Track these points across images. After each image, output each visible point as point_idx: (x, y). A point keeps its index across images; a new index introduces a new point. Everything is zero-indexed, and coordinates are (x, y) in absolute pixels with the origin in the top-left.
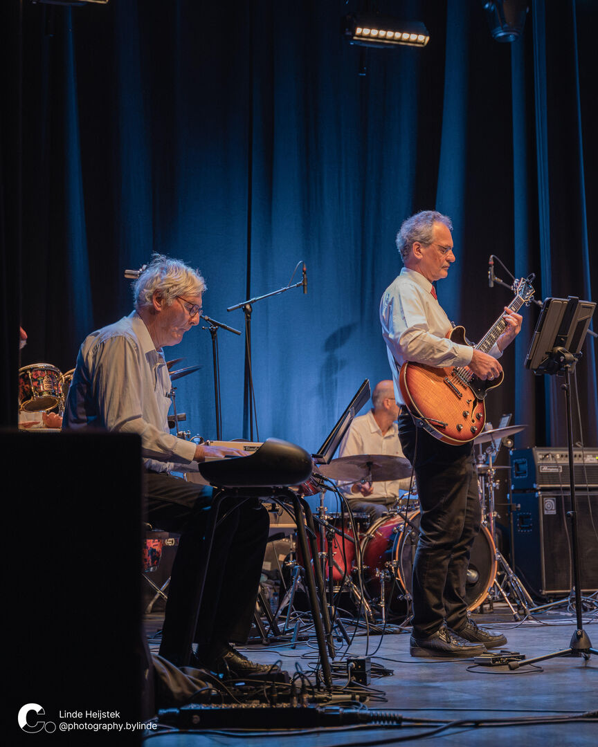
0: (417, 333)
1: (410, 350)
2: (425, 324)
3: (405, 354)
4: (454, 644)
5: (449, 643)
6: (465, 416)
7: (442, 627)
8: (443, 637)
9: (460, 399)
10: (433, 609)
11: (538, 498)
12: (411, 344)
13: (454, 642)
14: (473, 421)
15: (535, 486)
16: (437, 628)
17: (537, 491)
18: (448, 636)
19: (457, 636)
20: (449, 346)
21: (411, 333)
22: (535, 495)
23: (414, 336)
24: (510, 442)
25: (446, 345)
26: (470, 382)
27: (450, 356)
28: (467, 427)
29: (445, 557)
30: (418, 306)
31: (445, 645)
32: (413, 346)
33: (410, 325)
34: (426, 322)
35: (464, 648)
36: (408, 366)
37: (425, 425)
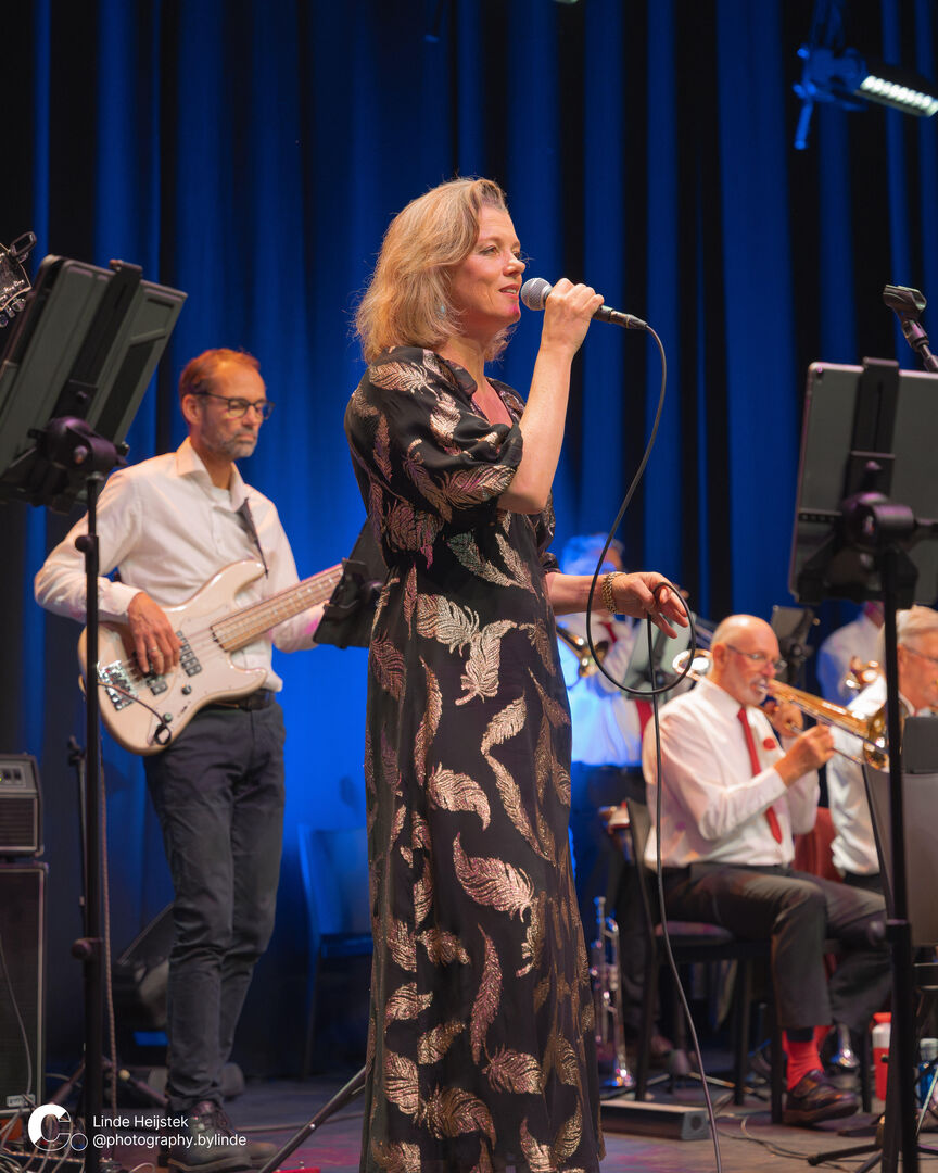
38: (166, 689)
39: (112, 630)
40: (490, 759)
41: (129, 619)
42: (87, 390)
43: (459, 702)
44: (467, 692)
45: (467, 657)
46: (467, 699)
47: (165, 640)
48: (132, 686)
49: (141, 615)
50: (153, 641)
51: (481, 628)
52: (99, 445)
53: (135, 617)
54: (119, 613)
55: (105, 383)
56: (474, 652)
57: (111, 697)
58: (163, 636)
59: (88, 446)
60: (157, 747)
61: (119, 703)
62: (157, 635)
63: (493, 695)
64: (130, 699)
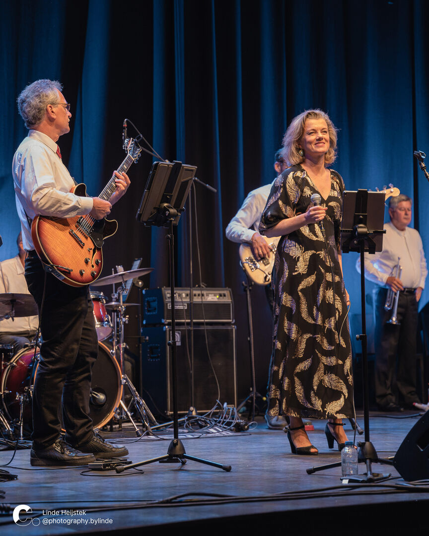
0: (45, 191)
1: (40, 206)
2: (53, 183)
3: (36, 209)
4: (69, 454)
5: (63, 453)
6: (87, 262)
7: (58, 441)
8: (58, 449)
9: (82, 248)
10: (49, 424)
11: (166, 331)
12: (41, 201)
13: (67, 453)
14: (93, 266)
15: (163, 321)
16: (53, 441)
17: (165, 325)
18: (62, 448)
19: (70, 448)
20: (74, 200)
21: (41, 191)
22: (163, 329)
23: (44, 194)
24: (140, 283)
25: (70, 198)
26: (91, 233)
27: (75, 208)
28: (88, 271)
29: (60, 379)
30: (47, 166)
31: (58, 455)
32: (43, 201)
33: (40, 184)
34: (53, 181)
35: (75, 458)
36: (40, 219)
37: (54, 270)
38: (269, 263)
39: (248, 246)
40: (300, 293)
41: (252, 242)
42: (169, 196)
43: (294, 274)
44: (297, 271)
45: (298, 260)
46: (296, 273)
47: (264, 249)
48: (256, 262)
49: (255, 240)
50: (260, 249)
51: (304, 252)
52: (173, 211)
53: (254, 241)
54: (249, 240)
55: (175, 194)
56: (301, 259)
57: (250, 267)
58: (263, 247)
59: (169, 211)
60: (267, 283)
61: (252, 269)
62: (261, 247)
63: (305, 273)
64: (256, 268)
